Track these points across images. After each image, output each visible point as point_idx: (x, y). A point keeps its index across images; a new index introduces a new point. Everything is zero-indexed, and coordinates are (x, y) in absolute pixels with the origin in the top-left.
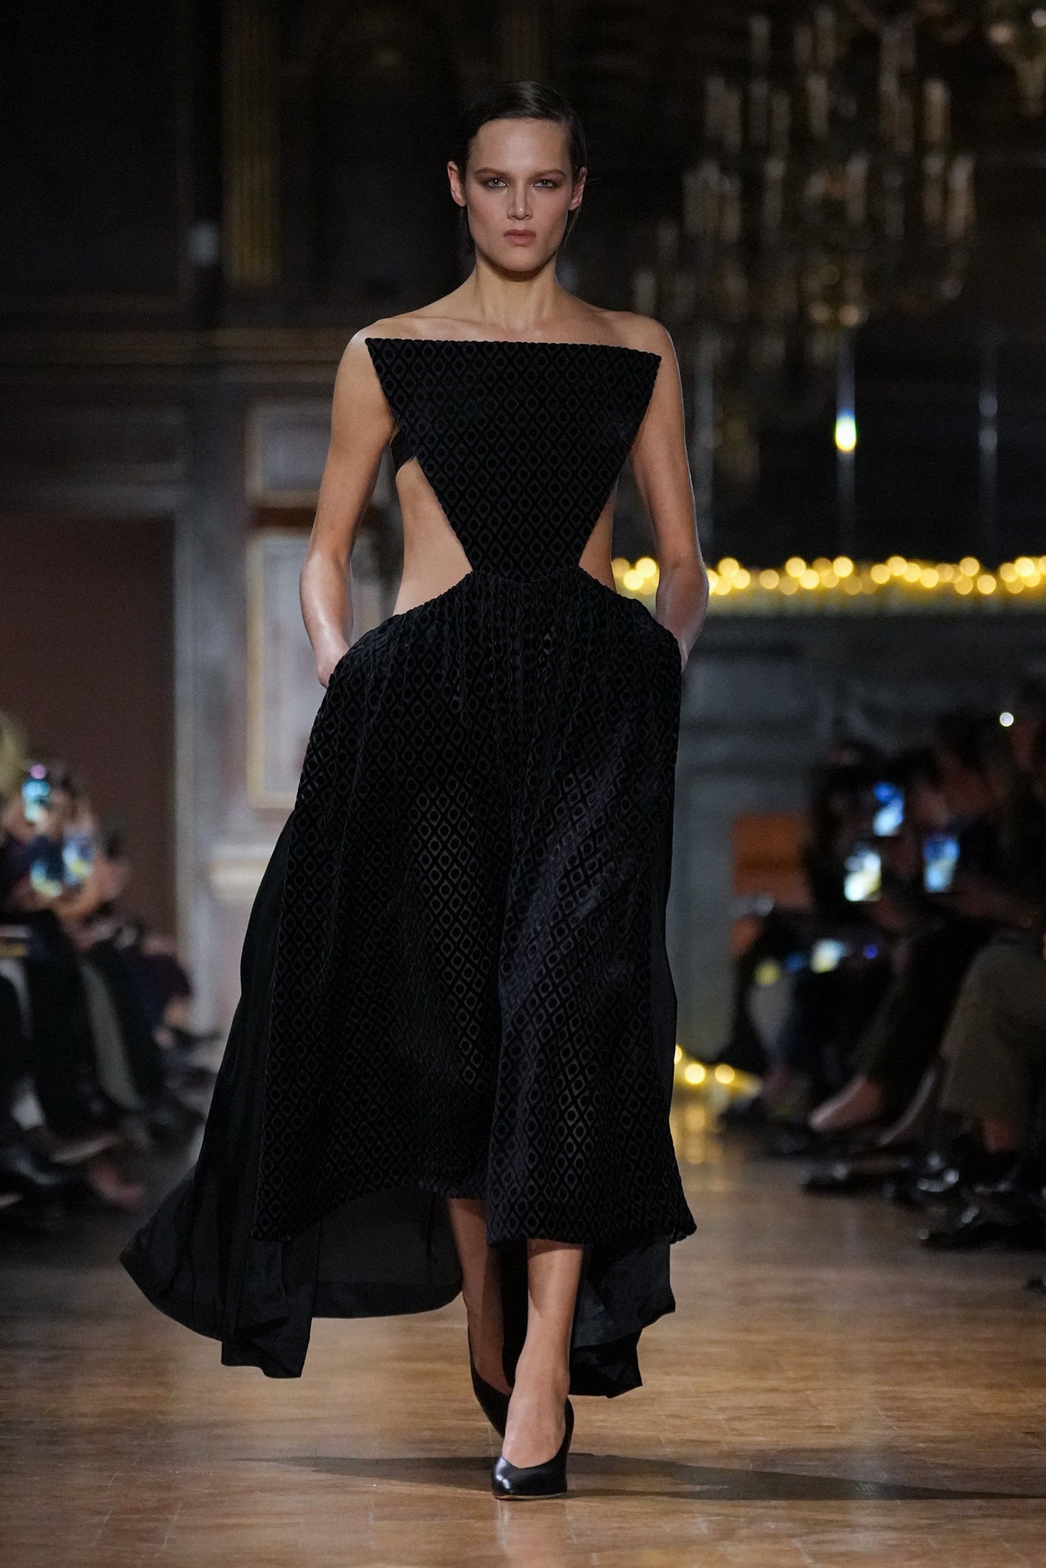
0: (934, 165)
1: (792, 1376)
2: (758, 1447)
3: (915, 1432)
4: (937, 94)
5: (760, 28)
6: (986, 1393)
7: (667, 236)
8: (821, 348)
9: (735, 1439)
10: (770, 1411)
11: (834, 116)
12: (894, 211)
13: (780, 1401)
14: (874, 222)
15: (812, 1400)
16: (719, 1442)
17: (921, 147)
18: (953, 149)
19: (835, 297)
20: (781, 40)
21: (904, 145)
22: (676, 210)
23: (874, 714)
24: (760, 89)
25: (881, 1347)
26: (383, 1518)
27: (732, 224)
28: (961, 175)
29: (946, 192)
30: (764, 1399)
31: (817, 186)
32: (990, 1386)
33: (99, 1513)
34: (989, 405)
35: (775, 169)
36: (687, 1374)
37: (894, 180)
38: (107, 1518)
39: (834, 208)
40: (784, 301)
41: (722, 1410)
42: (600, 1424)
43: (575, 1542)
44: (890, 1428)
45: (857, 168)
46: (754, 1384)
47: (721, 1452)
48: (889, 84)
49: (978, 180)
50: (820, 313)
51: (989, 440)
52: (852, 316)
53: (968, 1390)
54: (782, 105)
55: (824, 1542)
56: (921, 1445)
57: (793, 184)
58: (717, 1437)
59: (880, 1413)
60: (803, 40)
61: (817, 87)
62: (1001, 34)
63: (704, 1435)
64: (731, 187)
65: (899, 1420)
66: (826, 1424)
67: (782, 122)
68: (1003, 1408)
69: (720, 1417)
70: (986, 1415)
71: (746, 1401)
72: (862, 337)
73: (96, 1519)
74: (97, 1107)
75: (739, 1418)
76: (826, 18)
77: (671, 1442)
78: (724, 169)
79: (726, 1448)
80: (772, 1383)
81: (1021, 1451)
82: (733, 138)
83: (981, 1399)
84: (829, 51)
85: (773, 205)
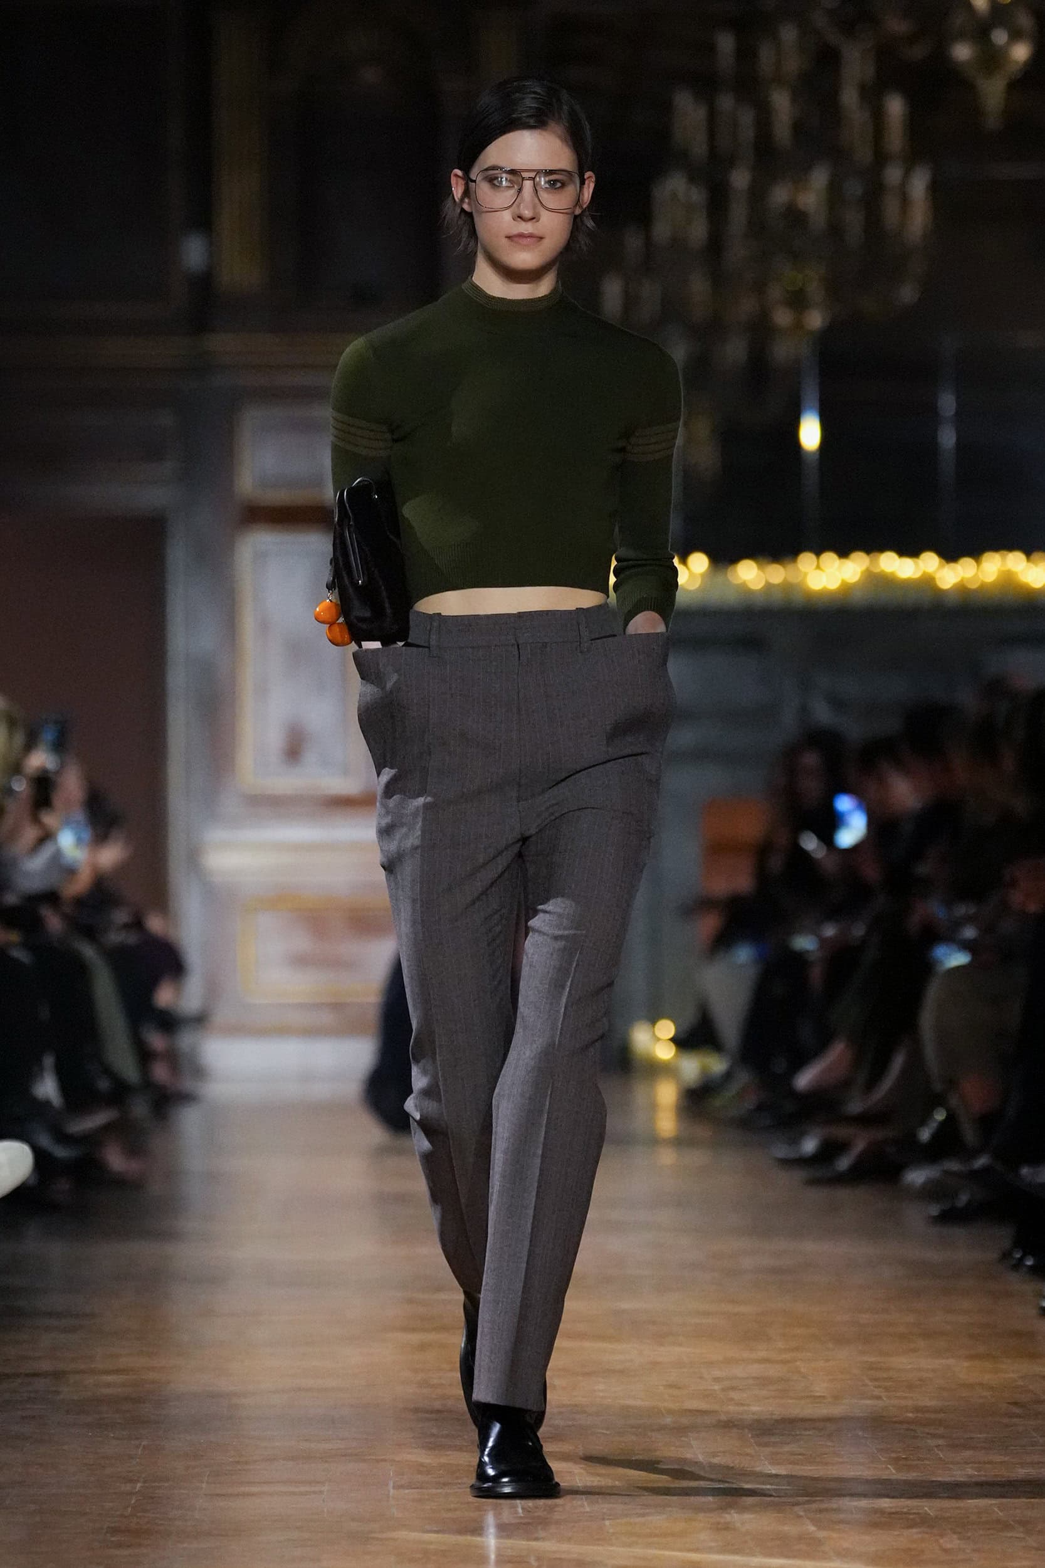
0: (893, 174)
1: (783, 1347)
2: (756, 1417)
3: (903, 1403)
4: (895, 107)
5: (726, 43)
6: (966, 1364)
7: (633, 242)
8: (783, 351)
9: (731, 1408)
10: (763, 1381)
11: (798, 127)
12: (854, 220)
13: (773, 1371)
14: (835, 230)
15: (802, 1370)
16: (716, 1412)
17: (881, 158)
18: (912, 160)
19: (798, 301)
20: (746, 54)
21: (864, 154)
22: (644, 218)
23: (838, 703)
24: (726, 102)
25: (865, 1318)
26: (402, 1487)
27: (698, 231)
28: (919, 185)
29: (905, 201)
30: (755, 1369)
31: (780, 195)
32: (971, 1357)
33: (131, 1481)
34: (947, 403)
35: (740, 179)
36: (680, 1345)
37: (854, 188)
38: (139, 1485)
39: (795, 217)
40: (747, 306)
41: (717, 1380)
42: (601, 1394)
43: (588, 1509)
44: (879, 1398)
45: (819, 178)
46: (746, 1355)
47: (719, 1421)
48: (849, 97)
49: (935, 188)
50: (782, 317)
51: (948, 438)
52: (816, 320)
53: (951, 1361)
54: (747, 118)
55: (826, 1510)
56: (910, 1415)
57: (757, 195)
58: (716, 1407)
59: (867, 1382)
60: (766, 55)
61: (782, 103)
62: (962, 52)
63: (703, 1405)
64: (697, 195)
65: (887, 1389)
66: (818, 1394)
67: (747, 132)
68: (987, 1378)
69: (716, 1387)
70: (971, 1386)
71: (738, 1371)
72: (825, 340)
73: (128, 1487)
74: (103, 1084)
75: (733, 1388)
76: (789, 34)
77: (670, 1412)
78: (692, 179)
79: (723, 1418)
80: (762, 1354)
81: (1006, 1420)
82: (699, 148)
83: (962, 1369)
84: (793, 64)
85: (738, 214)
